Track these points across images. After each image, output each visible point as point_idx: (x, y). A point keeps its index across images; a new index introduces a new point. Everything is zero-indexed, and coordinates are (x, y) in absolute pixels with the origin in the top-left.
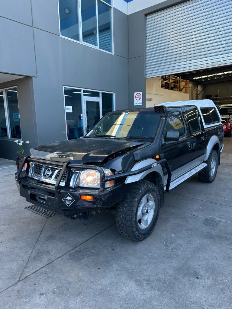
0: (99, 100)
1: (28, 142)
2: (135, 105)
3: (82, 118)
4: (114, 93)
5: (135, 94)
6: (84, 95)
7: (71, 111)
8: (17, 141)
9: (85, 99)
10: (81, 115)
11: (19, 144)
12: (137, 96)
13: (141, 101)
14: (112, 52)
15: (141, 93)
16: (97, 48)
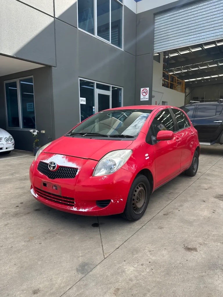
0: (109, 93)
1: (44, 132)
2: (141, 100)
3: (94, 111)
4: (122, 88)
5: (142, 89)
6: (97, 88)
7: (85, 103)
8: (32, 131)
9: (97, 92)
10: (94, 107)
11: (34, 133)
12: (143, 92)
13: (147, 96)
14: (122, 48)
15: (148, 89)
16: (109, 43)
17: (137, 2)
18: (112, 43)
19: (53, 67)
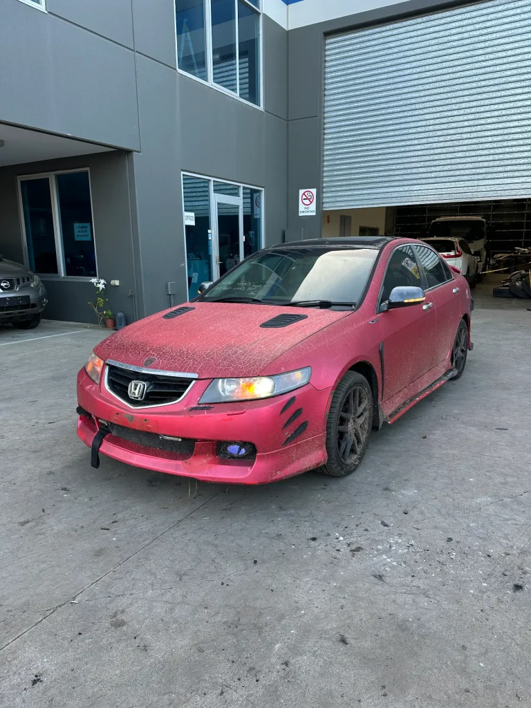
0: (238, 201)
1: (117, 283)
2: (300, 215)
3: (210, 238)
4: (263, 189)
5: (301, 192)
6: (215, 191)
7: (193, 223)
8: (94, 280)
9: (215, 199)
10: (209, 231)
11: (98, 286)
12: (304, 197)
13: (313, 207)
14: (260, 105)
15: (314, 191)
16: (236, 95)
17: (287, 4)
18: (241, 95)
19: (134, 153)
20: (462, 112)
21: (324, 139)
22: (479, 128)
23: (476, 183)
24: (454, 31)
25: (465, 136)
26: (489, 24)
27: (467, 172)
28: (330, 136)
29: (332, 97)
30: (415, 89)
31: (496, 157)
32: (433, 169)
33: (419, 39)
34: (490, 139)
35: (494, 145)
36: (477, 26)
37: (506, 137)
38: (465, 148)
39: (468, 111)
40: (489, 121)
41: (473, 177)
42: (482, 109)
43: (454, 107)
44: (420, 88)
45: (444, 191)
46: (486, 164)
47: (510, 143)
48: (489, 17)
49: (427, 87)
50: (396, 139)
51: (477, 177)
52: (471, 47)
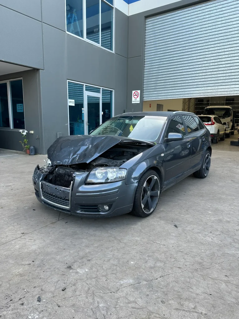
0: (100, 95)
1: (32, 132)
2: (132, 103)
3: (83, 112)
4: (113, 90)
5: (133, 92)
6: (86, 90)
8: (21, 131)
9: (86, 94)
10: (83, 109)
11: (23, 133)
12: (135, 94)
13: (138, 99)
14: (112, 51)
15: (139, 91)
16: (99, 45)
17: (129, 4)
18: (102, 46)
19: (40, 70)
20: (210, 52)
21: (144, 67)
22: (218, 60)
23: (217, 87)
24: (207, 13)
25: (211, 64)
26: (224, 9)
27: (213, 82)
28: (147, 65)
29: (148, 47)
30: (187, 42)
31: (227, 75)
32: (196, 81)
33: (190, 18)
34: (224, 66)
35: (226, 69)
36: (218, 10)
37: (232, 65)
38: (211, 70)
39: (214, 52)
40: (224, 56)
41: (215, 85)
42: (220, 51)
43: (206, 50)
44: (190, 41)
45: (201, 92)
46: (222, 78)
47: (234, 68)
48: (224, 6)
49: (193, 41)
50: (178, 66)
51: (217, 85)
52: (215, 21)
